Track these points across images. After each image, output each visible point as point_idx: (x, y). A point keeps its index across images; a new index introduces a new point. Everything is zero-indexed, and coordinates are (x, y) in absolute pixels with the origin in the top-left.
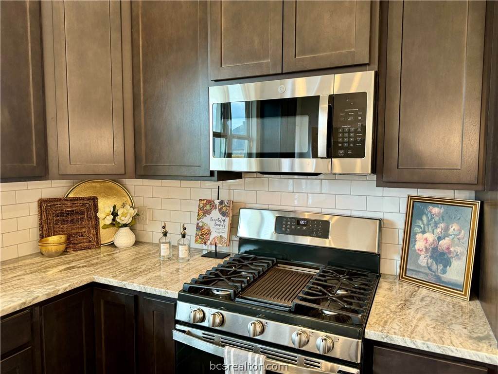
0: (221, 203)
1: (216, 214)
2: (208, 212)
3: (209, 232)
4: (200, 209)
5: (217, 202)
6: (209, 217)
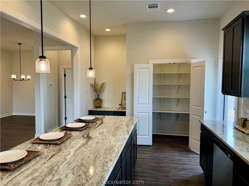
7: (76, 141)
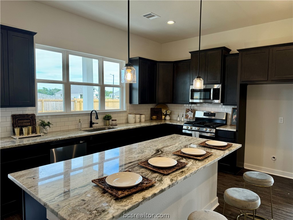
0: (191, 110)
1: (190, 112)
2: (188, 112)
3: (188, 116)
4: (186, 111)
5: (190, 109)
6: (188, 113)
7: (171, 150)
